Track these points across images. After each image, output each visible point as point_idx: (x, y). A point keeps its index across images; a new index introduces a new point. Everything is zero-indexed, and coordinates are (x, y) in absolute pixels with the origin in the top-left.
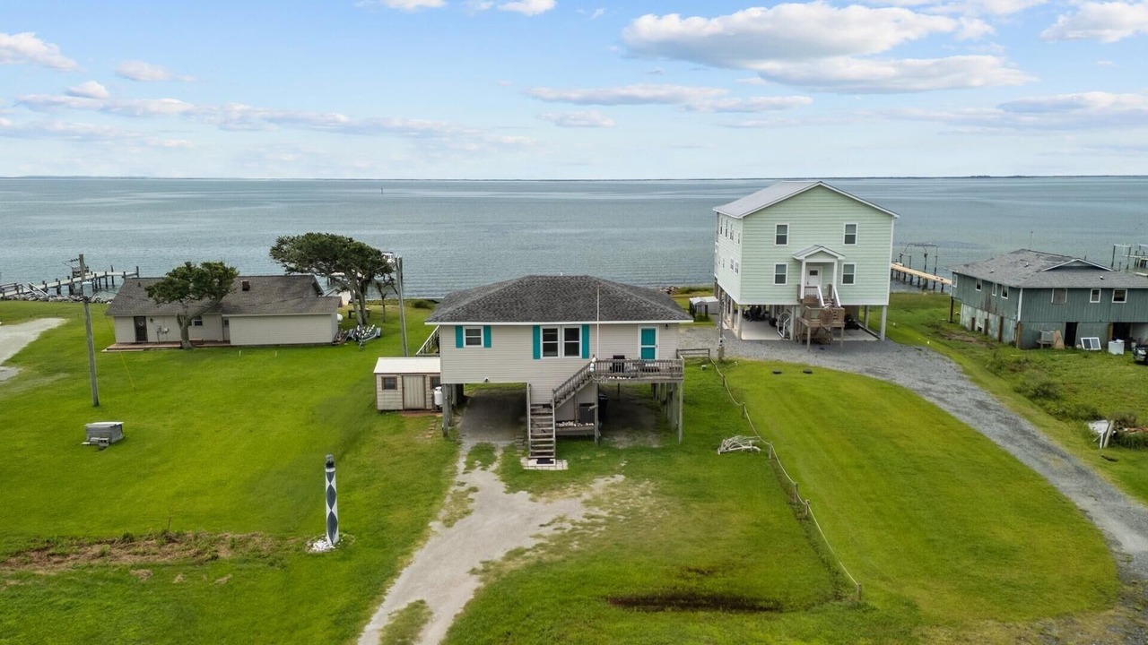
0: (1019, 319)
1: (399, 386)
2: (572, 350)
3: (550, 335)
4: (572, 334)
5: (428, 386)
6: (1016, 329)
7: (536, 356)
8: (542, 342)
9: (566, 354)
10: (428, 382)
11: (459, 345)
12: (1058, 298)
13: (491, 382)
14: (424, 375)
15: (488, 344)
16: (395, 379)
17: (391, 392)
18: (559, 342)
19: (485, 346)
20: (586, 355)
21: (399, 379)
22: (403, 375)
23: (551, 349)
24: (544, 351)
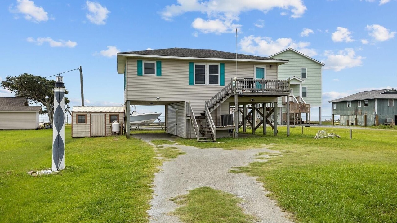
0: (376, 114)
1: (88, 121)
2: (214, 80)
3: (200, 69)
4: (213, 69)
5: (108, 121)
6: (375, 118)
7: (191, 83)
8: (195, 74)
9: (210, 83)
10: (108, 118)
11: (140, 74)
12: (391, 104)
13: (161, 100)
14: (105, 113)
15: (159, 74)
16: (85, 116)
17: (82, 125)
18: (205, 74)
19: (158, 75)
20: (223, 84)
21: (88, 116)
22: (91, 113)
23: (200, 79)
24: (196, 80)
